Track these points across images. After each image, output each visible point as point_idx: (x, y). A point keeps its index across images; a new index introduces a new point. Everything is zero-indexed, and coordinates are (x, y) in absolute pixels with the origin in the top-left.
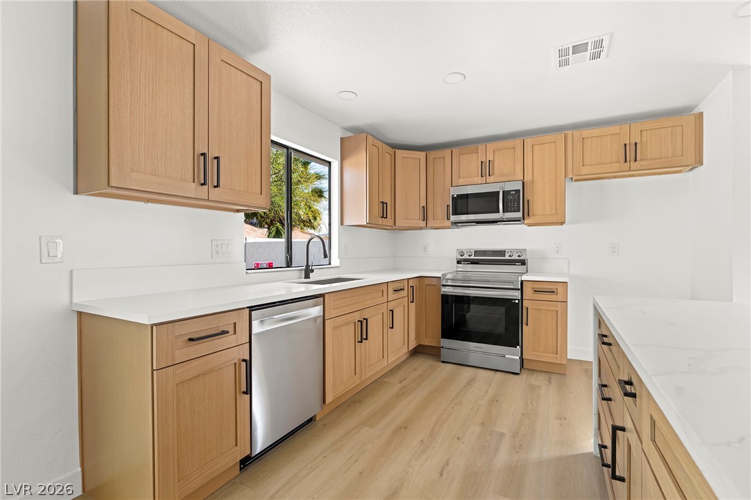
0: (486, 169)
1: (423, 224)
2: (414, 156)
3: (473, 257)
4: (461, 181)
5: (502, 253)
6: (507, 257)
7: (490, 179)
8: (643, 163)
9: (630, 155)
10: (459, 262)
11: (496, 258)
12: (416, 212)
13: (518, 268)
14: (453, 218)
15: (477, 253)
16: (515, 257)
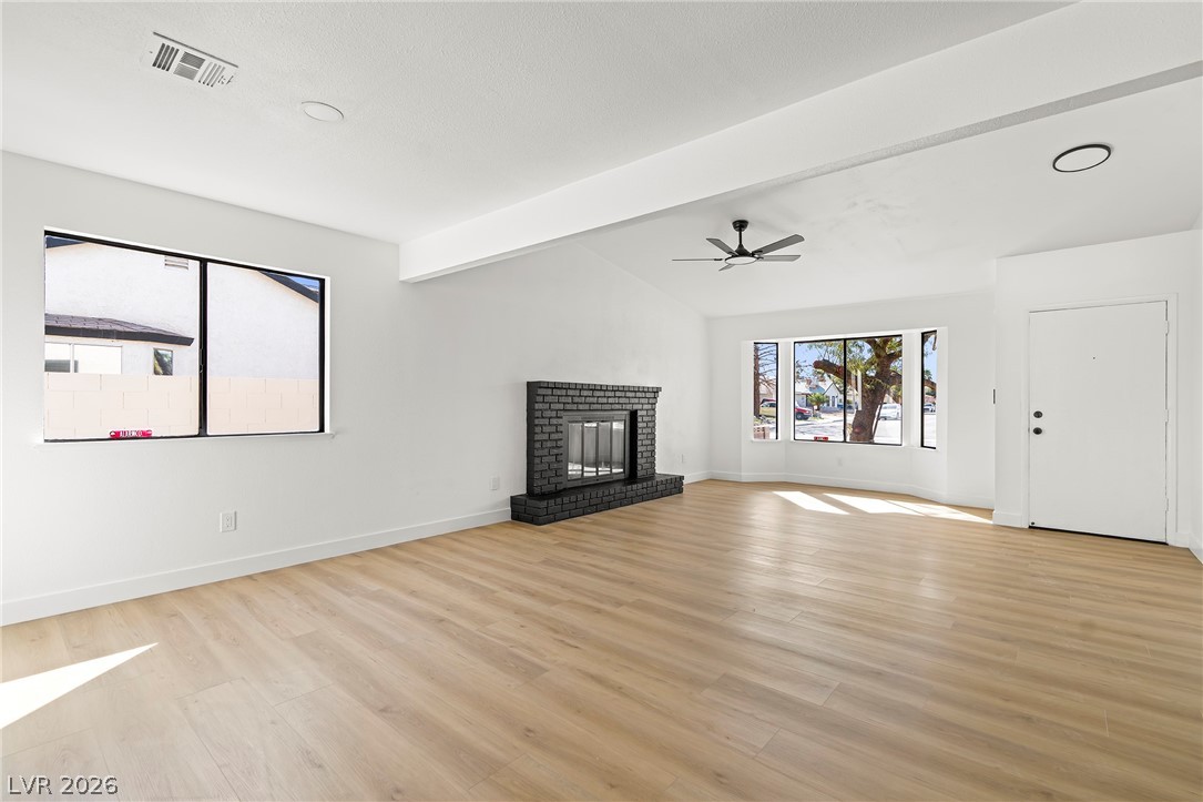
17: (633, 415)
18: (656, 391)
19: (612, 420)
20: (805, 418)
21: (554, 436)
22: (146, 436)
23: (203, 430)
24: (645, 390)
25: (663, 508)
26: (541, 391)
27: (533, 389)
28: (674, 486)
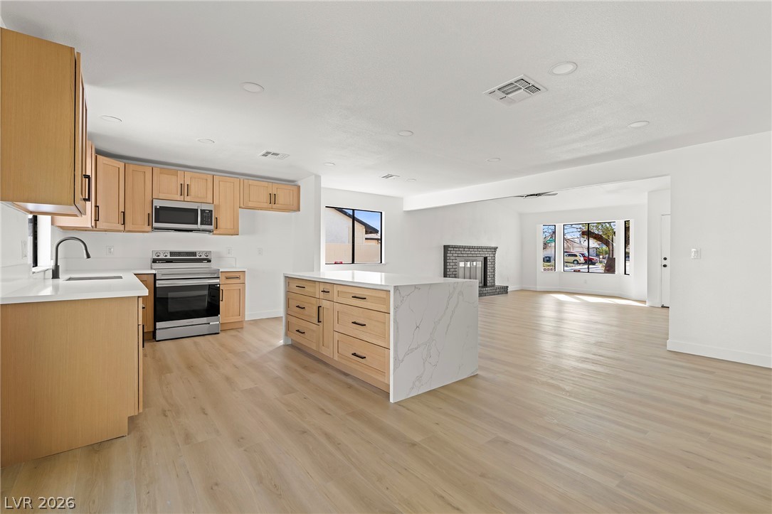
0: (184, 190)
1: (122, 227)
2: (115, 165)
3: (169, 257)
4: (161, 196)
5: (194, 254)
6: (198, 257)
7: (187, 199)
8: (278, 205)
9: (272, 201)
10: (154, 261)
11: (190, 257)
12: (115, 216)
13: (204, 265)
14: (156, 225)
15: (172, 254)
16: (203, 257)
17: (485, 259)
18: (495, 249)
19: (476, 261)
20: (594, 264)
21: (454, 267)
22: (341, 263)
23: (353, 262)
24: (491, 248)
25: (500, 299)
26: (449, 249)
27: (446, 248)
28: (504, 290)
